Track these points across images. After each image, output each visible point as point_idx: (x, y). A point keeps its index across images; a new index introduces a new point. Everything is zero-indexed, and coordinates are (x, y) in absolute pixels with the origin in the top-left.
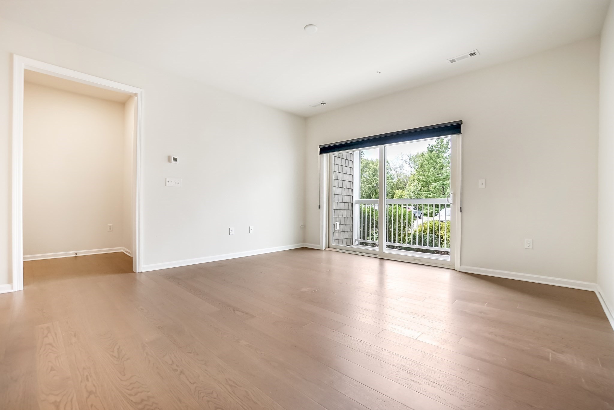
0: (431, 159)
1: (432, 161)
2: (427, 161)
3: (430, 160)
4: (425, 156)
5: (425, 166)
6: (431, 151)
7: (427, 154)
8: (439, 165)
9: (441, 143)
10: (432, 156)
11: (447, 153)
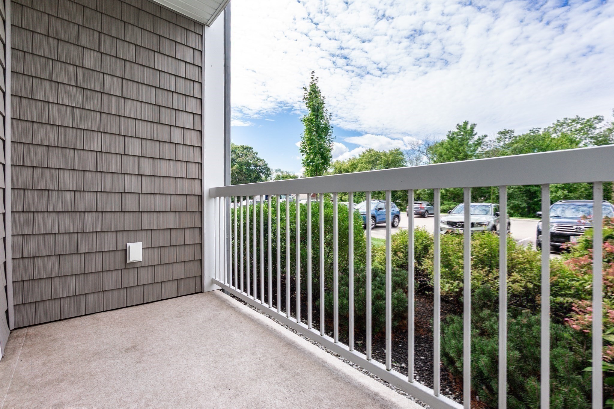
0: (452, 147)
1: (453, 151)
2: (448, 150)
3: (451, 149)
4: (444, 145)
5: (445, 156)
6: (452, 139)
7: (447, 144)
8: (461, 154)
9: (464, 129)
10: (454, 145)
11: (472, 140)
